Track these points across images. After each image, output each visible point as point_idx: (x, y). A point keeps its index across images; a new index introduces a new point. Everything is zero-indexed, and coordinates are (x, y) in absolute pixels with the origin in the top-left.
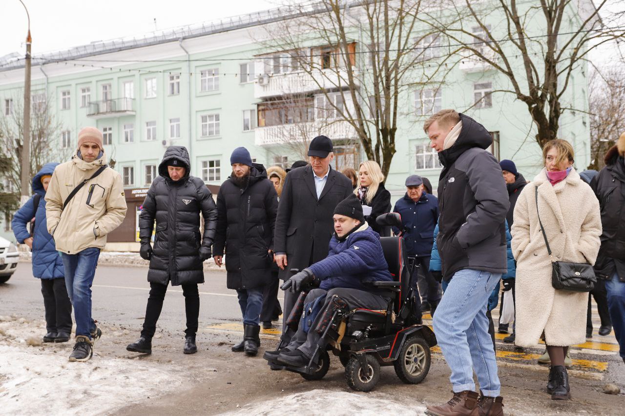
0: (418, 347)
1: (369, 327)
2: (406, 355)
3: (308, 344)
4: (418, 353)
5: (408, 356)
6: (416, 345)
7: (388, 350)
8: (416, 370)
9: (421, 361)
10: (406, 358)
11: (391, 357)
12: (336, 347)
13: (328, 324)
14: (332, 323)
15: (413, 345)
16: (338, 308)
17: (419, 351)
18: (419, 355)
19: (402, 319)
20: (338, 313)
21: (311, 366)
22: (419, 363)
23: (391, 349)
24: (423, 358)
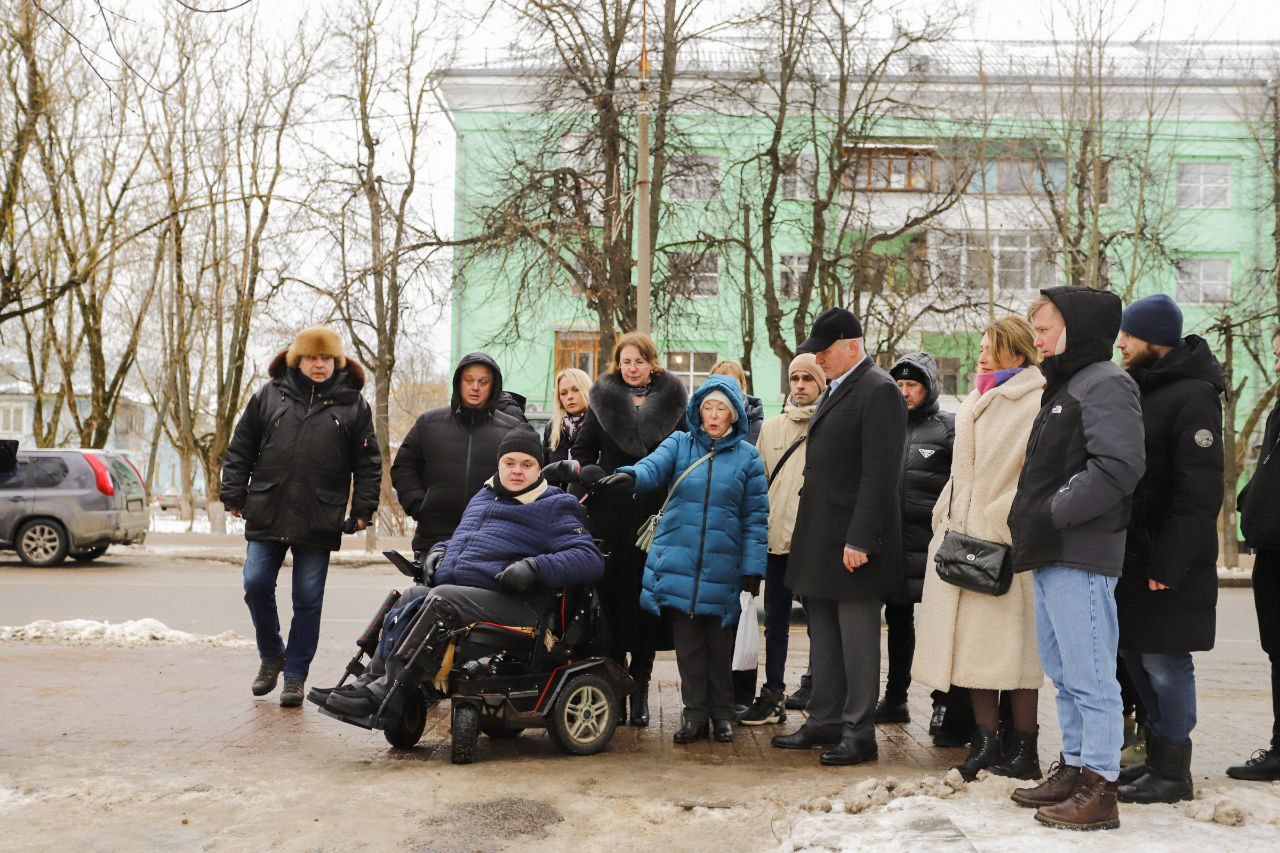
0: (593, 693)
1: (500, 656)
2: (569, 704)
3: (383, 680)
4: (593, 703)
5: (573, 706)
6: (590, 688)
7: (536, 699)
8: (586, 733)
9: (599, 718)
10: (567, 710)
11: (538, 710)
12: (438, 688)
13: (418, 645)
14: (426, 645)
15: (585, 688)
16: (439, 619)
17: (595, 699)
18: (595, 706)
19: (568, 647)
20: (439, 627)
21: (382, 715)
22: (594, 721)
23: (540, 696)
24: (603, 713)
